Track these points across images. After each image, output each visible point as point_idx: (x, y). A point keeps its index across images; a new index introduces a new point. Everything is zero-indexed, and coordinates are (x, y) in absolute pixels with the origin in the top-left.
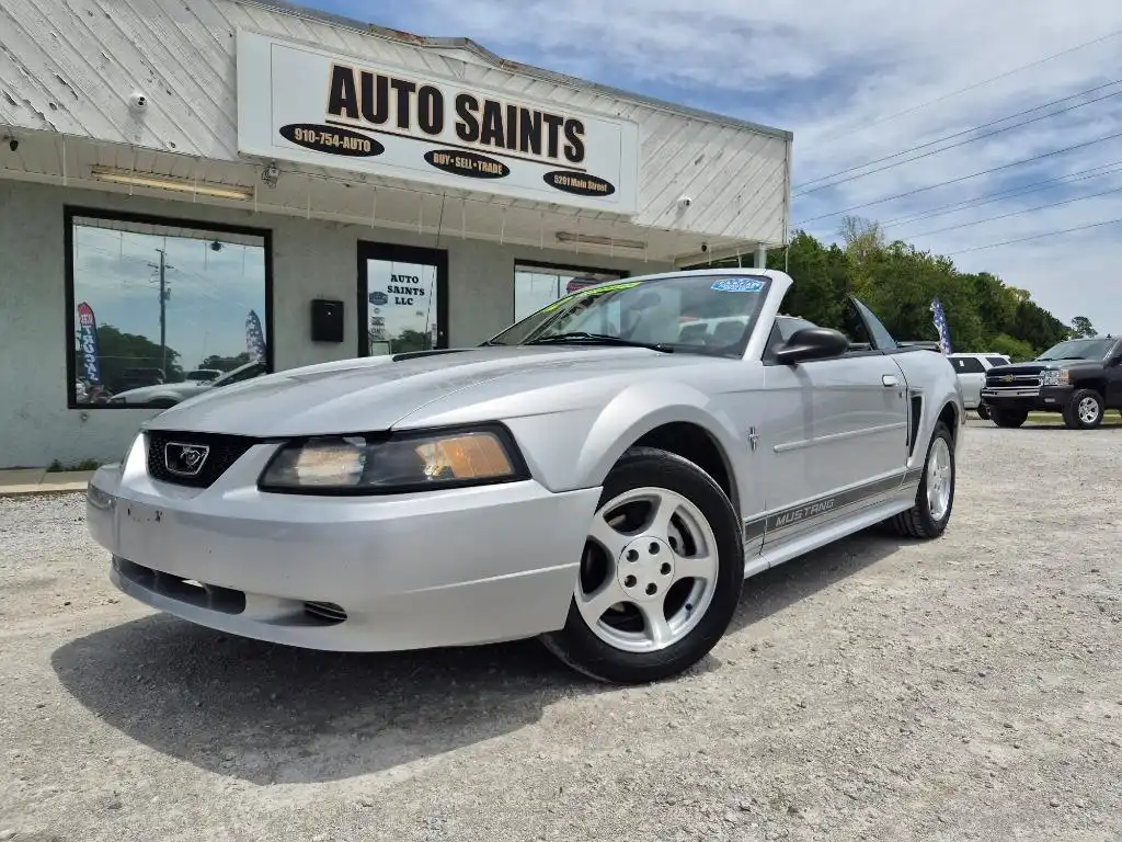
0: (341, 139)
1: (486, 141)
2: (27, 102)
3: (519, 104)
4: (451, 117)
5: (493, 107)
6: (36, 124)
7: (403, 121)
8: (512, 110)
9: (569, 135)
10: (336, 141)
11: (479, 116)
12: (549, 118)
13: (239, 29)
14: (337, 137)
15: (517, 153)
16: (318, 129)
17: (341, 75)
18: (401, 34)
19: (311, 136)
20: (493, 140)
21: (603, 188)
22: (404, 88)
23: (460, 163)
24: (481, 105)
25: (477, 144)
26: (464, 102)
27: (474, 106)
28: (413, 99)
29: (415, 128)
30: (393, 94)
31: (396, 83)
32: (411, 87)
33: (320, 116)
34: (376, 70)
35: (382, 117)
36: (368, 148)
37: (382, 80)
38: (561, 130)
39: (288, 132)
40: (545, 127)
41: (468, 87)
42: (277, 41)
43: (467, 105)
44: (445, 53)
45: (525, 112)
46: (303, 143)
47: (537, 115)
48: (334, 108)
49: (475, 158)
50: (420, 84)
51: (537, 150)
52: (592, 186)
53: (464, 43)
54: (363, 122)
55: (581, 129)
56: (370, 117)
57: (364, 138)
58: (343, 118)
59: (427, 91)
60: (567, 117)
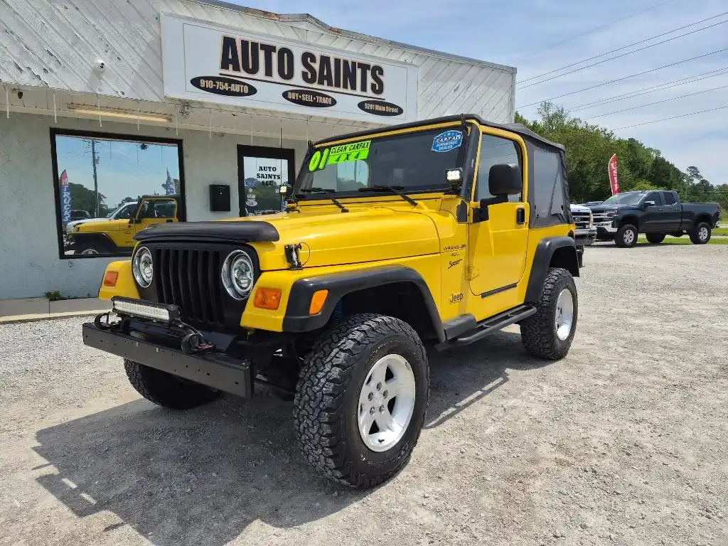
0: (230, 85)
1: (321, 83)
2: (29, 68)
3: (342, 57)
5: (325, 60)
6: (35, 83)
8: (337, 61)
9: (374, 77)
10: (226, 87)
11: (316, 66)
12: (361, 65)
13: (162, 15)
14: (226, 84)
15: (341, 90)
16: (214, 79)
18: (265, 13)
19: (210, 84)
20: (325, 82)
21: (396, 110)
22: (269, 50)
23: (305, 98)
25: (315, 85)
26: (307, 57)
27: (313, 59)
28: (275, 56)
29: (276, 76)
31: (264, 47)
32: (273, 49)
33: (216, 71)
34: (250, 39)
35: (255, 70)
36: (246, 90)
37: (255, 45)
38: (369, 73)
39: (196, 82)
40: (359, 72)
41: (309, 47)
42: (186, 22)
43: (309, 59)
44: (294, 25)
45: (346, 62)
46: (205, 89)
47: (354, 64)
49: (315, 94)
51: (354, 88)
52: (389, 109)
53: (306, 17)
55: (381, 72)
57: (244, 84)
58: (230, 72)
60: (372, 64)
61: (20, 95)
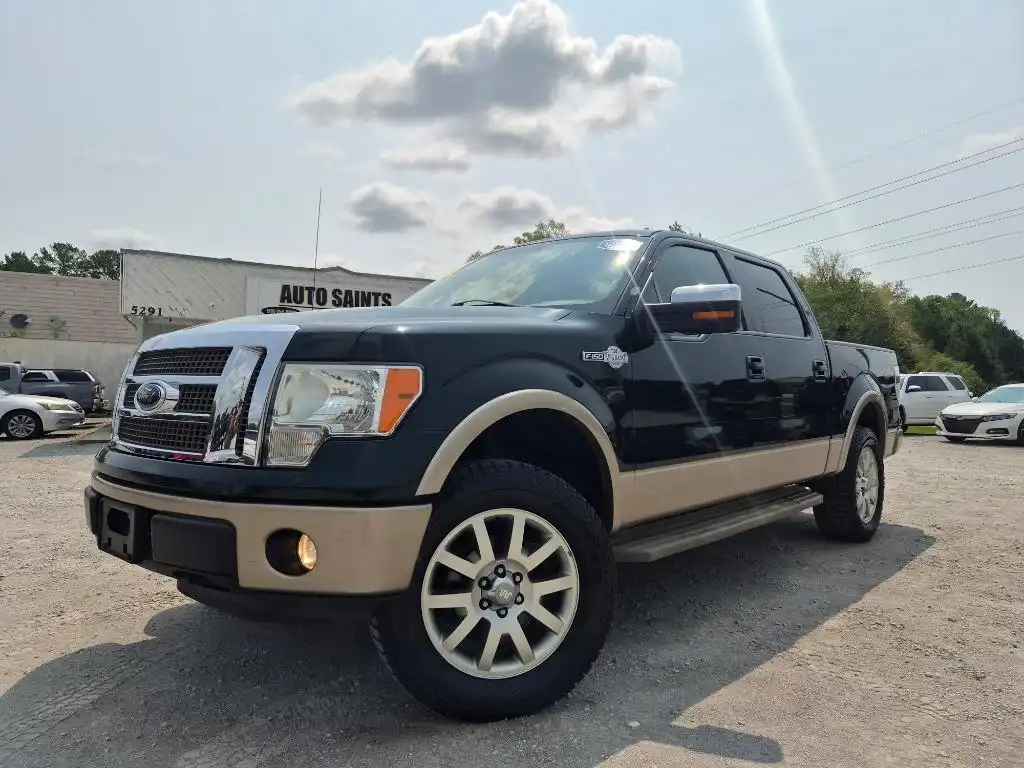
0: (285, 311)
1: (345, 305)
3: (360, 289)
4: (330, 298)
5: (348, 293)
6: (180, 316)
7: (310, 302)
8: (357, 293)
9: (384, 299)
11: (342, 297)
12: (374, 294)
14: (283, 311)
16: (275, 308)
17: (286, 288)
19: (273, 311)
20: (348, 305)
22: (310, 290)
24: (344, 292)
25: (341, 307)
26: (336, 292)
27: (340, 292)
28: (314, 293)
29: (315, 305)
30: (306, 293)
31: (307, 288)
32: (313, 289)
33: (277, 303)
34: (299, 284)
35: (301, 301)
37: (302, 288)
38: (380, 298)
39: (264, 310)
40: (373, 298)
41: (337, 287)
44: (329, 274)
45: (363, 293)
47: (369, 293)
48: (282, 300)
50: (317, 287)
53: (338, 268)
54: (294, 304)
55: (389, 296)
56: (296, 302)
57: (294, 310)
58: (286, 303)
59: (319, 290)
60: (383, 292)
61: (170, 320)
